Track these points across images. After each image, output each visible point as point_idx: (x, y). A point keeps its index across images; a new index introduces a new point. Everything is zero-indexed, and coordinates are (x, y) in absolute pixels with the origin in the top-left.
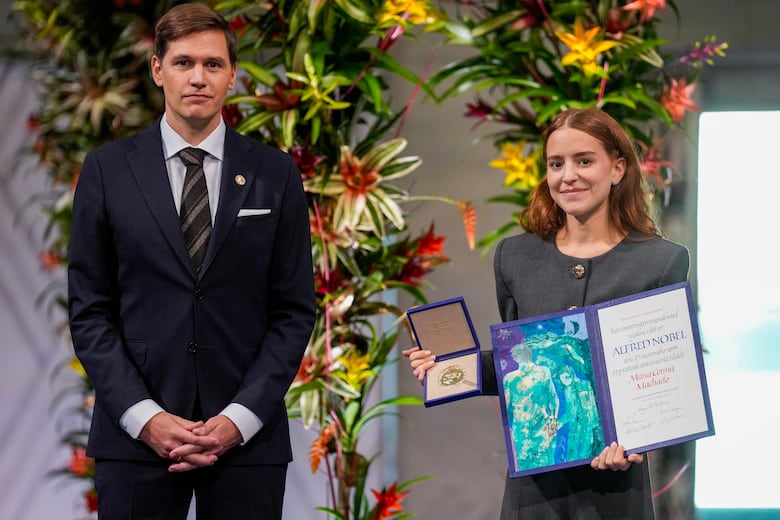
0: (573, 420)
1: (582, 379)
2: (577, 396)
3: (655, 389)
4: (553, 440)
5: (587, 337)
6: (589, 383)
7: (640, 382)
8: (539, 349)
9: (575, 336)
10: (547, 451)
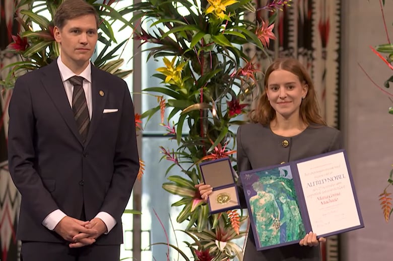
0: (288, 221)
1: (291, 200)
2: (290, 208)
3: (331, 204)
4: (279, 231)
5: (292, 178)
6: (295, 202)
7: (323, 201)
8: (267, 185)
9: (286, 177)
10: (276, 237)
